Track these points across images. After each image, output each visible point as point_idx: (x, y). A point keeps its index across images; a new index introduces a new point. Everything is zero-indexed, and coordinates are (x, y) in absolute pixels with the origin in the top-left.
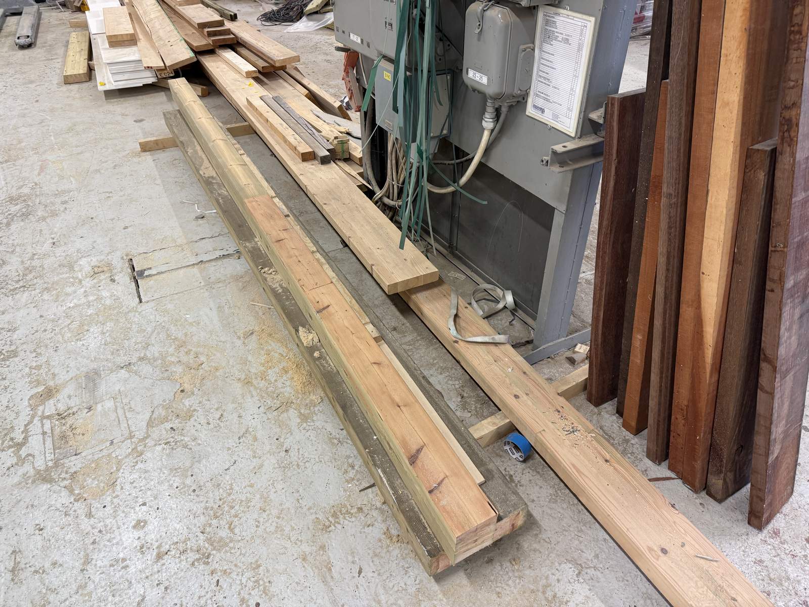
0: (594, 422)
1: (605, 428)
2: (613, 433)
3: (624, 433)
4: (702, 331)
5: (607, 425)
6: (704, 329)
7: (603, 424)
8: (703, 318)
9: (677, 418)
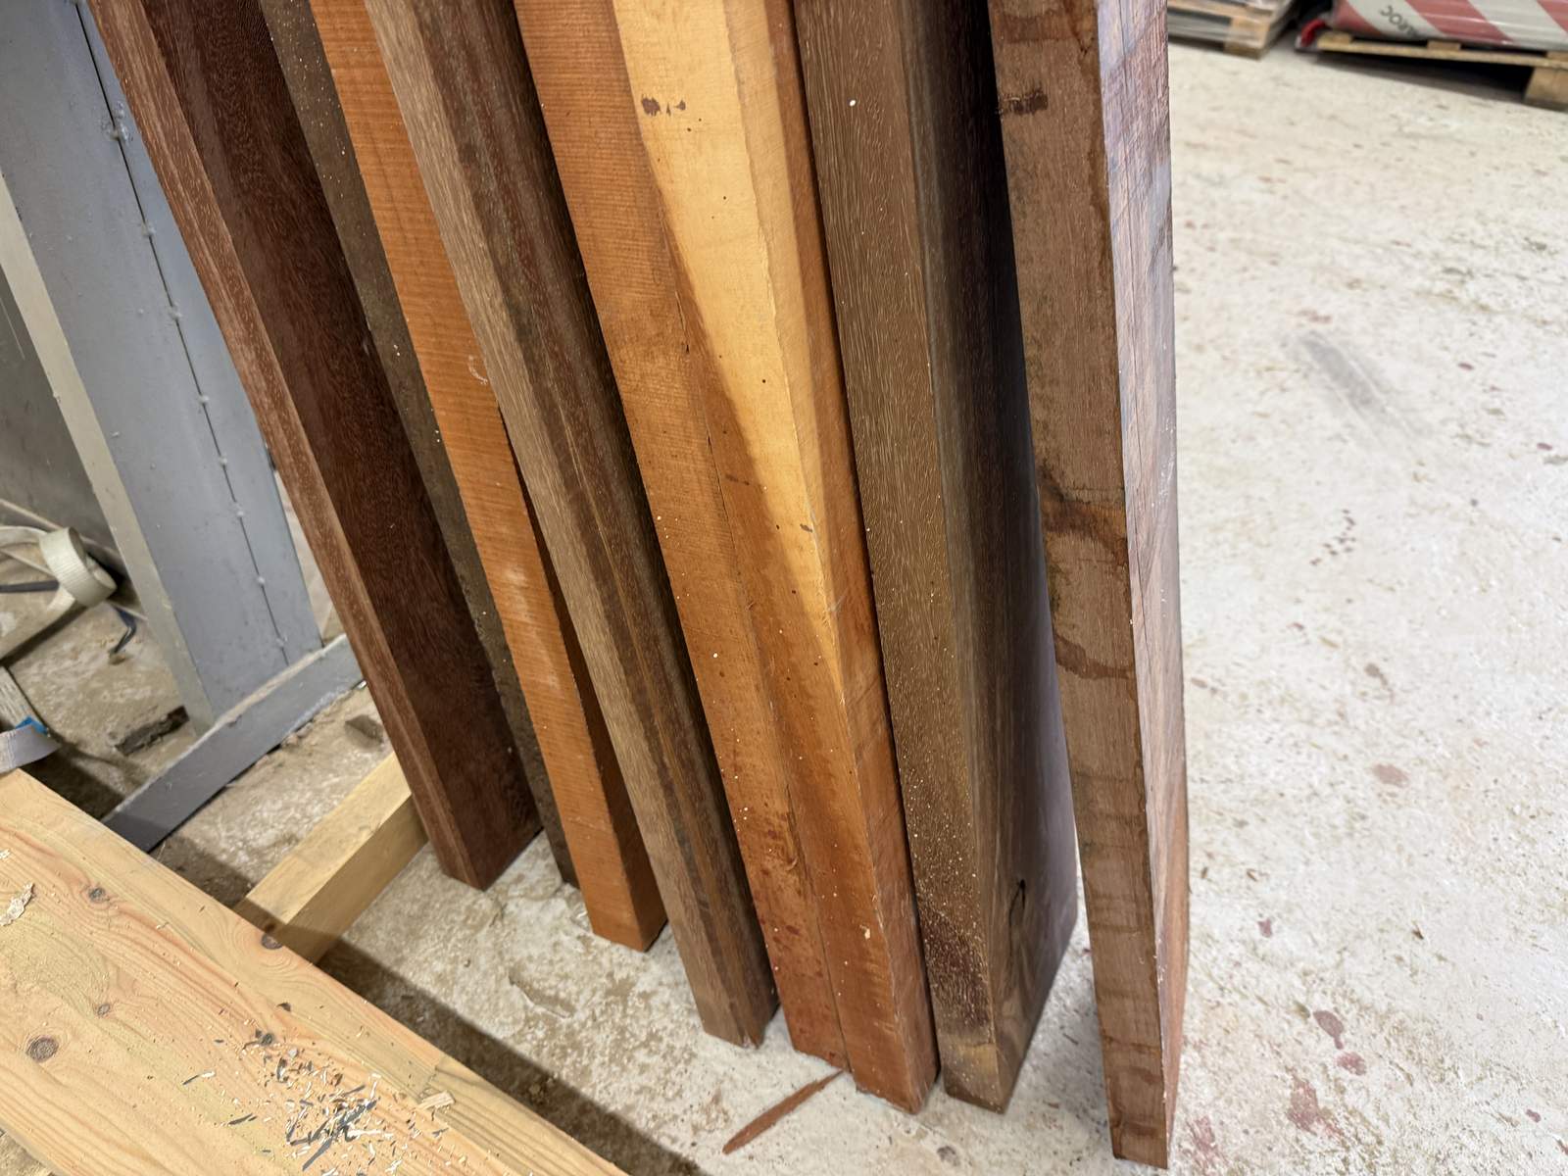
0: (483, 961)
1: (531, 972)
2: (565, 977)
3: (604, 960)
4: (749, 462)
5: (535, 952)
6: (756, 451)
7: (520, 953)
8: (734, 393)
9: (766, 873)
